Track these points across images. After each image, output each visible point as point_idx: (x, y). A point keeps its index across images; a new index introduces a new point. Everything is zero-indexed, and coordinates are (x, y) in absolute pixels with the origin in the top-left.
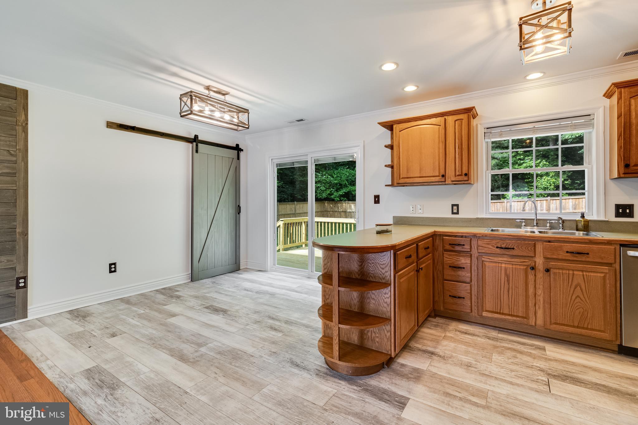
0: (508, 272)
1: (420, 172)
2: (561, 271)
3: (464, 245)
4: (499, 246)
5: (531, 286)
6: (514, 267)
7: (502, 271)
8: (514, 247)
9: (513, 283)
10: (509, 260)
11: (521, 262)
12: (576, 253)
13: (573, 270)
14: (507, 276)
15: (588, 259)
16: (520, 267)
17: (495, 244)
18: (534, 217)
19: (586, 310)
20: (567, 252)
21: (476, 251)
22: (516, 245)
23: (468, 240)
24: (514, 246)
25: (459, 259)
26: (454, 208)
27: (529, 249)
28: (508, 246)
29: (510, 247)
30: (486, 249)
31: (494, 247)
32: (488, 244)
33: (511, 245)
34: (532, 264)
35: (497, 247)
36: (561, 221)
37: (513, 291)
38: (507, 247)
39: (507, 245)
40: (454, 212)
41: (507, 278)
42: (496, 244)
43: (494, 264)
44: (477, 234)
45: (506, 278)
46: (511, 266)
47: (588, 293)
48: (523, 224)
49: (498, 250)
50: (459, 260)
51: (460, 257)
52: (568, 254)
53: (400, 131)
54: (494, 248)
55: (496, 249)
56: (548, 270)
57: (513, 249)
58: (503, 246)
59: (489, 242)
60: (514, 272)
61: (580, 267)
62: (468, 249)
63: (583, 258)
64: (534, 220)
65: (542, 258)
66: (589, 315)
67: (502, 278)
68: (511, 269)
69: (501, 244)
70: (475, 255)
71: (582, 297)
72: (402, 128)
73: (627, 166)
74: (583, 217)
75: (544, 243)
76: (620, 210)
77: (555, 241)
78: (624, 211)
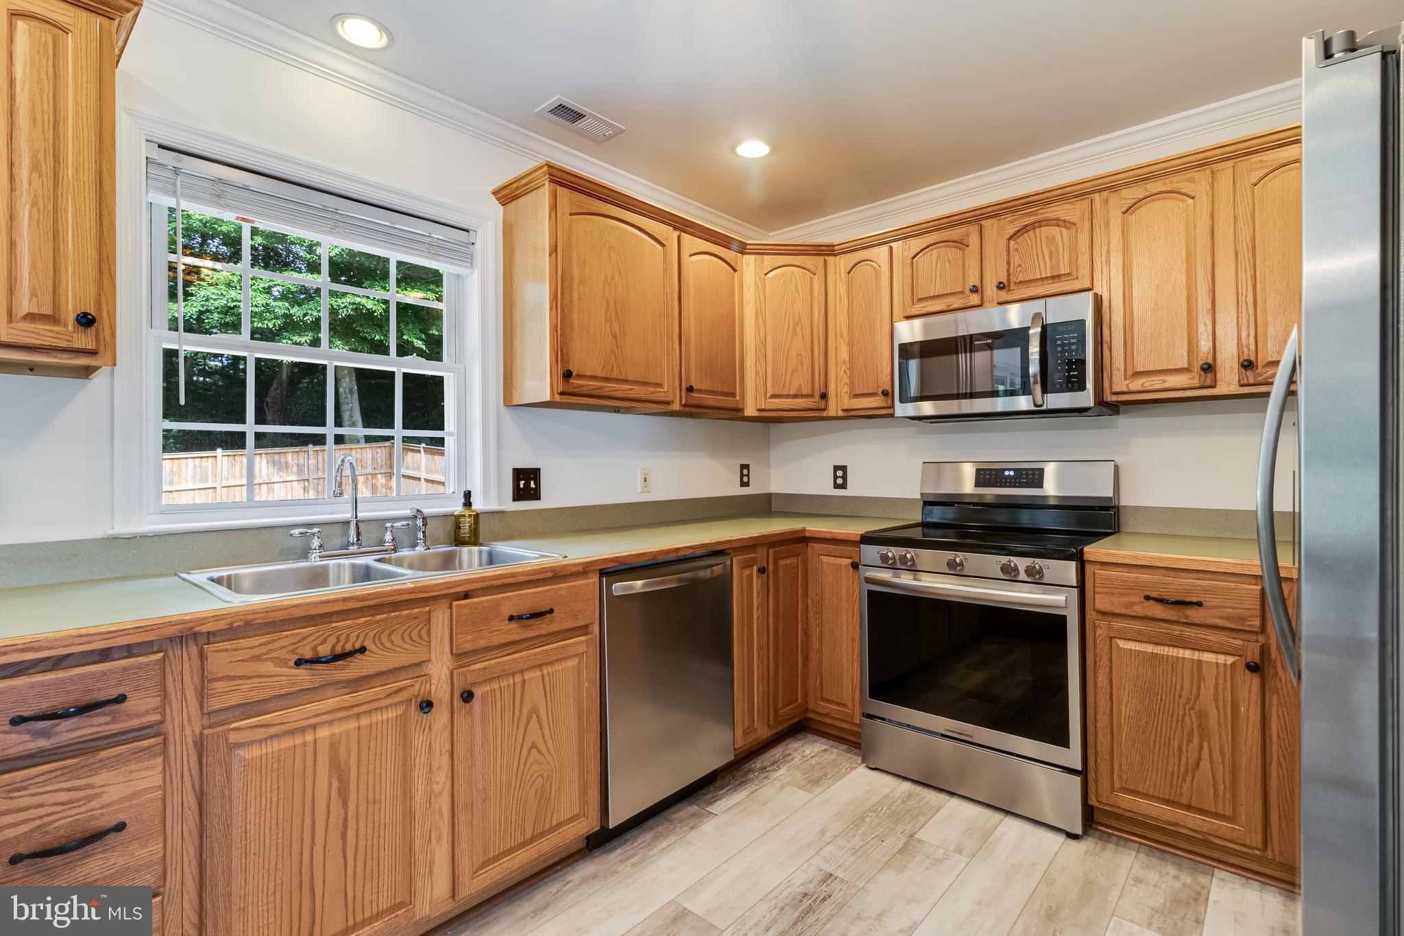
0: (342, 756)
2: (496, 686)
3: (121, 699)
4: (308, 654)
5: (421, 773)
6: (364, 721)
7: (320, 761)
8: (366, 644)
9: (362, 788)
10: (348, 699)
11: (390, 695)
12: (527, 618)
13: (522, 672)
14: (339, 772)
15: (555, 627)
16: (385, 717)
17: (291, 648)
18: (348, 515)
19: (548, 776)
20: (511, 618)
21: (193, 705)
22: (372, 633)
23: (147, 665)
24: (364, 641)
25: (91, 786)
27: (415, 635)
28: (343, 647)
29: (348, 648)
30: (247, 684)
31: (281, 662)
32: (257, 658)
33: (352, 638)
34: (422, 689)
35: (299, 663)
36: (419, 522)
37: (362, 825)
38: (338, 650)
39: (338, 640)
41: (340, 779)
42: (293, 652)
43: (286, 743)
44: (204, 620)
45: (335, 784)
46: (352, 725)
47: (551, 723)
48: (316, 543)
49: (303, 673)
50: (89, 792)
51: (94, 772)
52: (513, 625)
54: (285, 670)
55: (294, 671)
56: (467, 696)
57: (362, 650)
58: (324, 650)
59: (264, 649)
60: (364, 744)
61: (539, 653)
62: (147, 713)
63: (543, 627)
64: (347, 523)
65: (447, 657)
66: (553, 789)
67: (318, 789)
68: (354, 736)
69: (316, 643)
70: (188, 732)
71: (542, 746)
73: (568, 375)
74: (468, 504)
75: (455, 603)
76: (522, 483)
77: (482, 589)
78: (527, 485)
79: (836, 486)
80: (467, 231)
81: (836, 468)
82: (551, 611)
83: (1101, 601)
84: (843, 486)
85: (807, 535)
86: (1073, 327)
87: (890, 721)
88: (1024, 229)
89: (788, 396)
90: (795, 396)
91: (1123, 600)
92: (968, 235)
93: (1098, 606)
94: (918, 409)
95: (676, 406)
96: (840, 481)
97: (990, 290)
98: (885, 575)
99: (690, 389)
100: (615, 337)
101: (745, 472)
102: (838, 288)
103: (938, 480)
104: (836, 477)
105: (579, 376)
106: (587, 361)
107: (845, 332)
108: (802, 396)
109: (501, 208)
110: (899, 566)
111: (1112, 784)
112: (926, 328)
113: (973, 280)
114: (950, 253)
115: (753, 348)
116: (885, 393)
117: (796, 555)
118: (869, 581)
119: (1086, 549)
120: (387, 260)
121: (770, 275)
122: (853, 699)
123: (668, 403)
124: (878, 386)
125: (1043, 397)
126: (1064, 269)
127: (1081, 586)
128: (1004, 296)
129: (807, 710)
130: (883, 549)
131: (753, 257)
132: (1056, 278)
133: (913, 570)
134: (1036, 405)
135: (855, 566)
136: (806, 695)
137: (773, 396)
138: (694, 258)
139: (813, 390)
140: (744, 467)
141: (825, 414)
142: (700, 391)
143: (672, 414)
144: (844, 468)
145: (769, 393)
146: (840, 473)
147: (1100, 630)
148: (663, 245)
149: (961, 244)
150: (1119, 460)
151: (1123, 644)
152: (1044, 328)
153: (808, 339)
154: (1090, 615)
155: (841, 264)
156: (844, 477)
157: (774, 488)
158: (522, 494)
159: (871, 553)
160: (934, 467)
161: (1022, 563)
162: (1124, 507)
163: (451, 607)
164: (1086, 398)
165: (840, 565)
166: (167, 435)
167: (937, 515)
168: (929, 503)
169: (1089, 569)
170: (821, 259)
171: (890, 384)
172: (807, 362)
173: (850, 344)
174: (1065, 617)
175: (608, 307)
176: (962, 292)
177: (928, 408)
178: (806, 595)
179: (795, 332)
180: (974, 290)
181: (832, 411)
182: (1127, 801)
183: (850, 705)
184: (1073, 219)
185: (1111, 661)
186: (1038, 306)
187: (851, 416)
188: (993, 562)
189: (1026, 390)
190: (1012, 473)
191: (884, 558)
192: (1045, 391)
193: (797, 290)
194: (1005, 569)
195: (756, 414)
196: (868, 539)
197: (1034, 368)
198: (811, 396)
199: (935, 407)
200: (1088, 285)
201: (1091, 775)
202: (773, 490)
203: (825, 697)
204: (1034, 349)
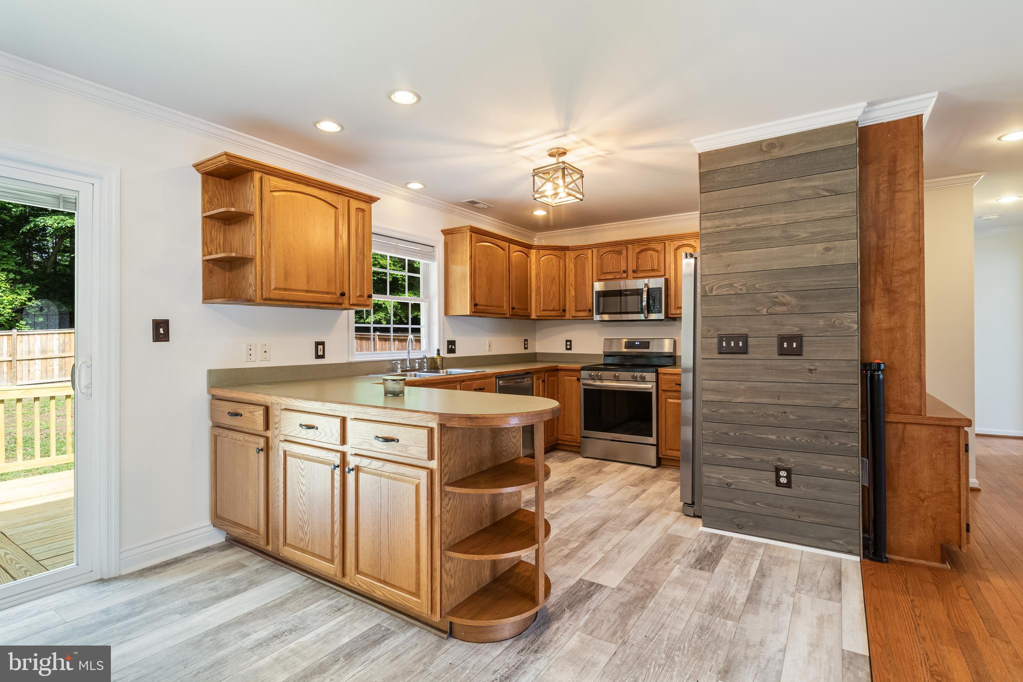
1: (308, 282)
18: (406, 357)
26: (319, 348)
36: (425, 360)
40: (319, 354)
48: (399, 366)
53: (271, 191)
64: (406, 360)
72: (275, 187)
73: (476, 305)
74: (438, 354)
75: (462, 383)
76: (450, 346)
77: (468, 379)
78: (452, 347)
79: (567, 349)
80: (433, 247)
81: (567, 341)
82: (484, 389)
83: (663, 386)
84: (570, 349)
85: (559, 368)
86: (658, 290)
87: (592, 438)
88: (642, 251)
89: (549, 310)
90: (552, 310)
91: (670, 385)
92: (622, 250)
93: (662, 388)
94: (602, 317)
95: (508, 316)
96: (568, 347)
97: (630, 272)
98: (591, 382)
99: (513, 308)
100: (489, 289)
101: (526, 343)
102: (571, 265)
103: (611, 346)
104: (567, 345)
105: (480, 305)
106: (481, 300)
107: (573, 284)
108: (555, 310)
109: (443, 236)
110: (596, 378)
111: (666, 448)
112: (606, 286)
113: (624, 268)
114: (615, 256)
115: (535, 289)
116: (590, 310)
117: (554, 376)
118: (584, 384)
119: (659, 369)
120: (405, 260)
121: (542, 259)
122: (577, 432)
123: (505, 314)
124: (587, 307)
125: (648, 315)
126: (656, 268)
127: (657, 382)
128: (635, 275)
129: (558, 440)
130: (589, 372)
131: (535, 250)
132: (653, 270)
133: (601, 379)
134: (645, 318)
135: (578, 380)
136: (557, 434)
137: (543, 310)
138: (514, 254)
139: (560, 308)
140: (526, 340)
141: (564, 318)
142: (517, 309)
143: (506, 318)
144: (570, 341)
145: (542, 309)
146: (568, 343)
147: (663, 396)
148: (504, 250)
149: (620, 253)
150: (676, 338)
151: (670, 400)
152: (648, 289)
153: (558, 286)
154: (660, 391)
155: (570, 255)
156: (571, 345)
157: (538, 350)
158: (451, 351)
159: (584, 374)
160: (609, 342)
161: (638, 374)
162: (678, 356)
163: (461, 384)
164: (661, 316)
165: (572, 380)
166: (356, 328)
167: (610, 360)
168: (607, 355)
169: (660, 375)
170: (563, 252)
171: (591, 307)
172: (557, 295)
173: (575, 289)
174: (652, 392)
175: (487, 278)
176: (620, 272)
177: (606, 317)
178: (558, 392)
179: (552, 283)
180: (624, 272)
181: (567, 317)
182: (670, 453)
183: (576, 435)
184: (659, 249)
185: (666, 406)
186: (646, 281)
187: (576, 319)
188: (628, 375)
189: (641, 312)
190: (638, 343)
191: (590, 375)
192: (648, 313)
193: (553, 266)
194: (633, 377)
195: (536, 318)
196: (583, 369)
197: (644, 303)
198: (559, 310)
199: (609, 317)
200: (663, 274)
201: (660, 447)
202: (537, 352)
203: (566, 433)
204: (645, 296)
